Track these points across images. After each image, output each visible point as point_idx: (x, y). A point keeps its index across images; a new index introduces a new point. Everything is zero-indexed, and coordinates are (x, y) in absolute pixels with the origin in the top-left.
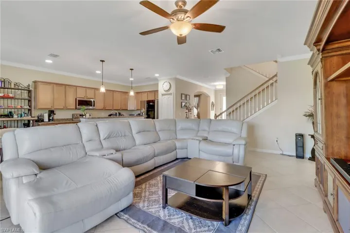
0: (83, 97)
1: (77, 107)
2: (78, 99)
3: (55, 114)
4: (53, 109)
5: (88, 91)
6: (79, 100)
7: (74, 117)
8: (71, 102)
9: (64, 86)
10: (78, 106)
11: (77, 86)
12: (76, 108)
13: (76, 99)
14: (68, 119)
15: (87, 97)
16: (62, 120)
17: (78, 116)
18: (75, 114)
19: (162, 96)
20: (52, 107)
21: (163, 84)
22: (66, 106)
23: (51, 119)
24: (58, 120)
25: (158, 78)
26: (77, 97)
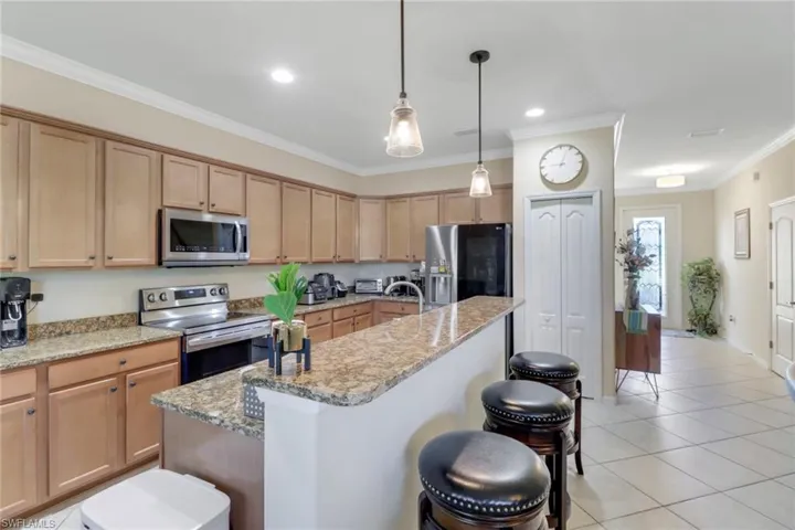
0: (195, 204)
1: (168, 255)
2: (168, 216)
3: (39, 298)
4: (20, 271)
5: (218, 178)
6: (173, 222)
7: (148, 306)
8: (134, 231)
9: (92, 142)
10: (173, 249)
11: (164, 151)
12: (160, 263)
13: (160, 213)
14: (112, 316)
15: (213, 205)
16: (84, 327)
17: (166, 300)
18: (150, 292)
19: (532, 207)
20: (14, 259)
21: (543, 158)
22: (107, 254)
23: (9, 331)
24: (58, 331)
25: (515, 135)
26: (165, 204)
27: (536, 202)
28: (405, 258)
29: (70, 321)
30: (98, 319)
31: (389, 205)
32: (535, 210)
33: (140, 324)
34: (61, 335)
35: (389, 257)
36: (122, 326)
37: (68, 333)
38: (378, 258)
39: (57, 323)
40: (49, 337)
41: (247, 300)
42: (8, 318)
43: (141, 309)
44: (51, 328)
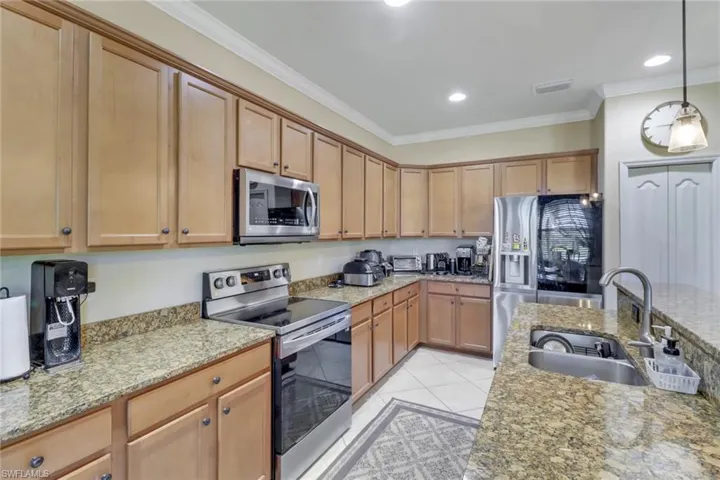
0: (269, 165)
2: (248, 178)
3: (92, 287)
4: (74, 252)
5: (290, 135)
7: (215, 293)
10: (252, 222)
11: (240, 95)
12: (236, 239)
13: (236, 174)
14: (174, 308)
15: (286, 168)
16: (143, 325)
17: (233, 285)
18: (216, 276)
19: (630, 175)
20: (68, 233)
21: (648, 118)
22: (182, 227)
23: (56, 340)
24: (113, 332)
25: (608, 92)
26: (241, 163)
27: (635, 169)
28: (452, 233)
29: (126, 318)
30: (159, 312)
31: (432, 175)
32: (633, 179)
33: (205, 316)
34: (116, 338)
35: (432, 233)
36: (185, 321)
37: (125, 335)
38: (419, 233)
39: (112, 321)
40: (102, 342)
41: (303, 282)
42: (56, 321)
43: (207, 296)
44: (104, 329)
